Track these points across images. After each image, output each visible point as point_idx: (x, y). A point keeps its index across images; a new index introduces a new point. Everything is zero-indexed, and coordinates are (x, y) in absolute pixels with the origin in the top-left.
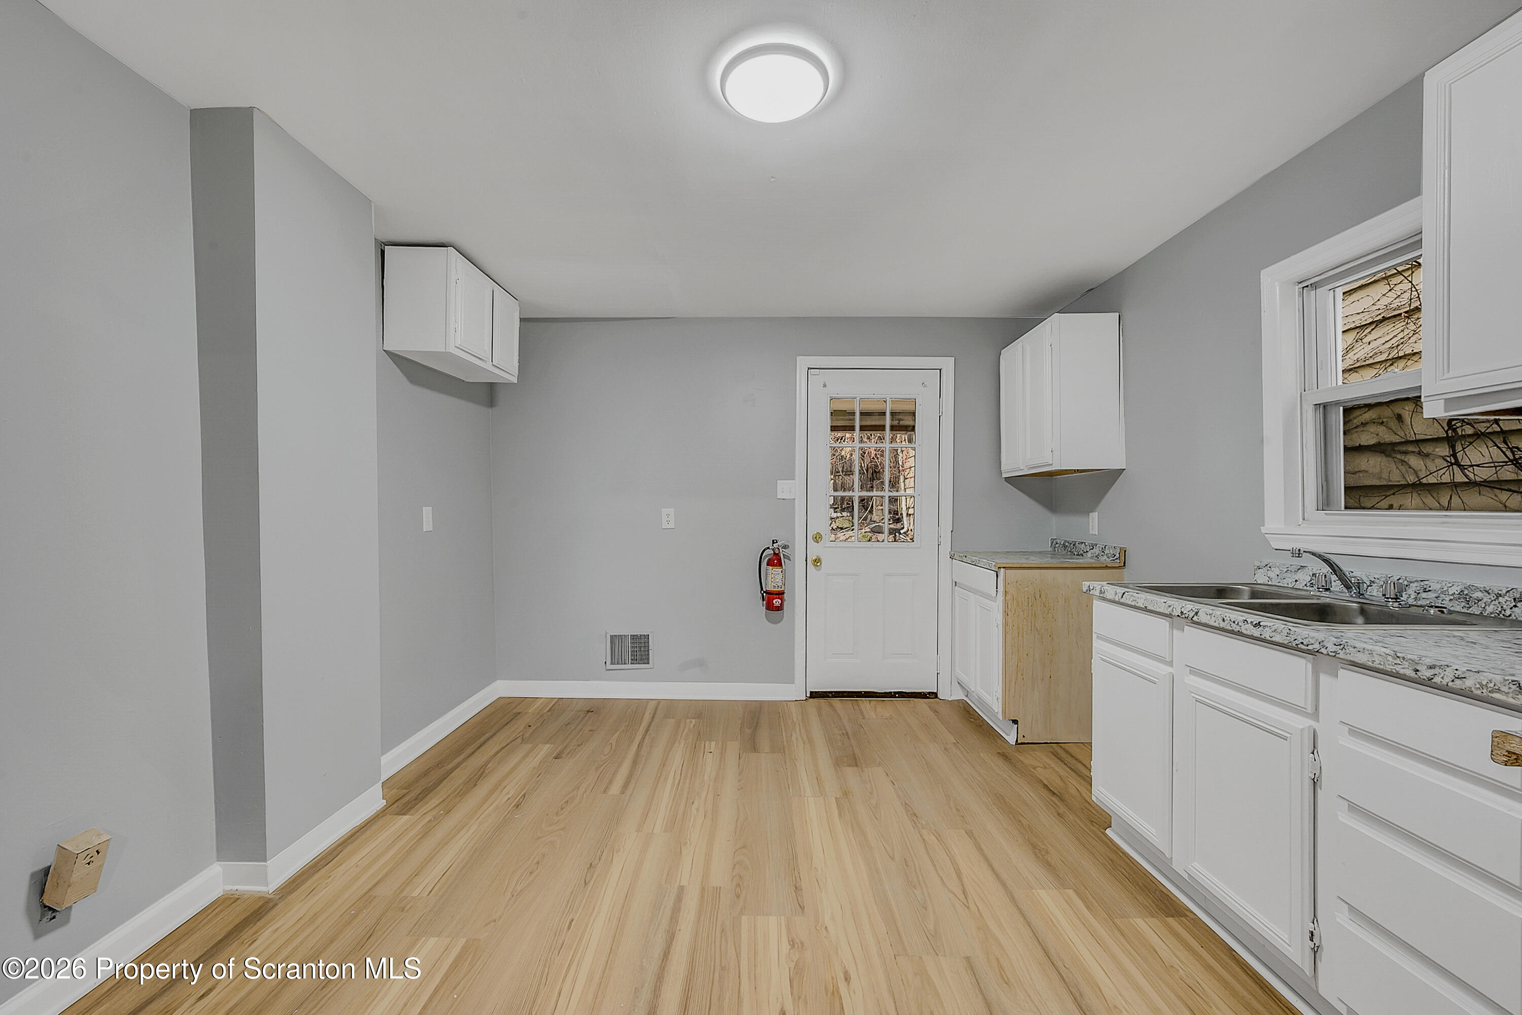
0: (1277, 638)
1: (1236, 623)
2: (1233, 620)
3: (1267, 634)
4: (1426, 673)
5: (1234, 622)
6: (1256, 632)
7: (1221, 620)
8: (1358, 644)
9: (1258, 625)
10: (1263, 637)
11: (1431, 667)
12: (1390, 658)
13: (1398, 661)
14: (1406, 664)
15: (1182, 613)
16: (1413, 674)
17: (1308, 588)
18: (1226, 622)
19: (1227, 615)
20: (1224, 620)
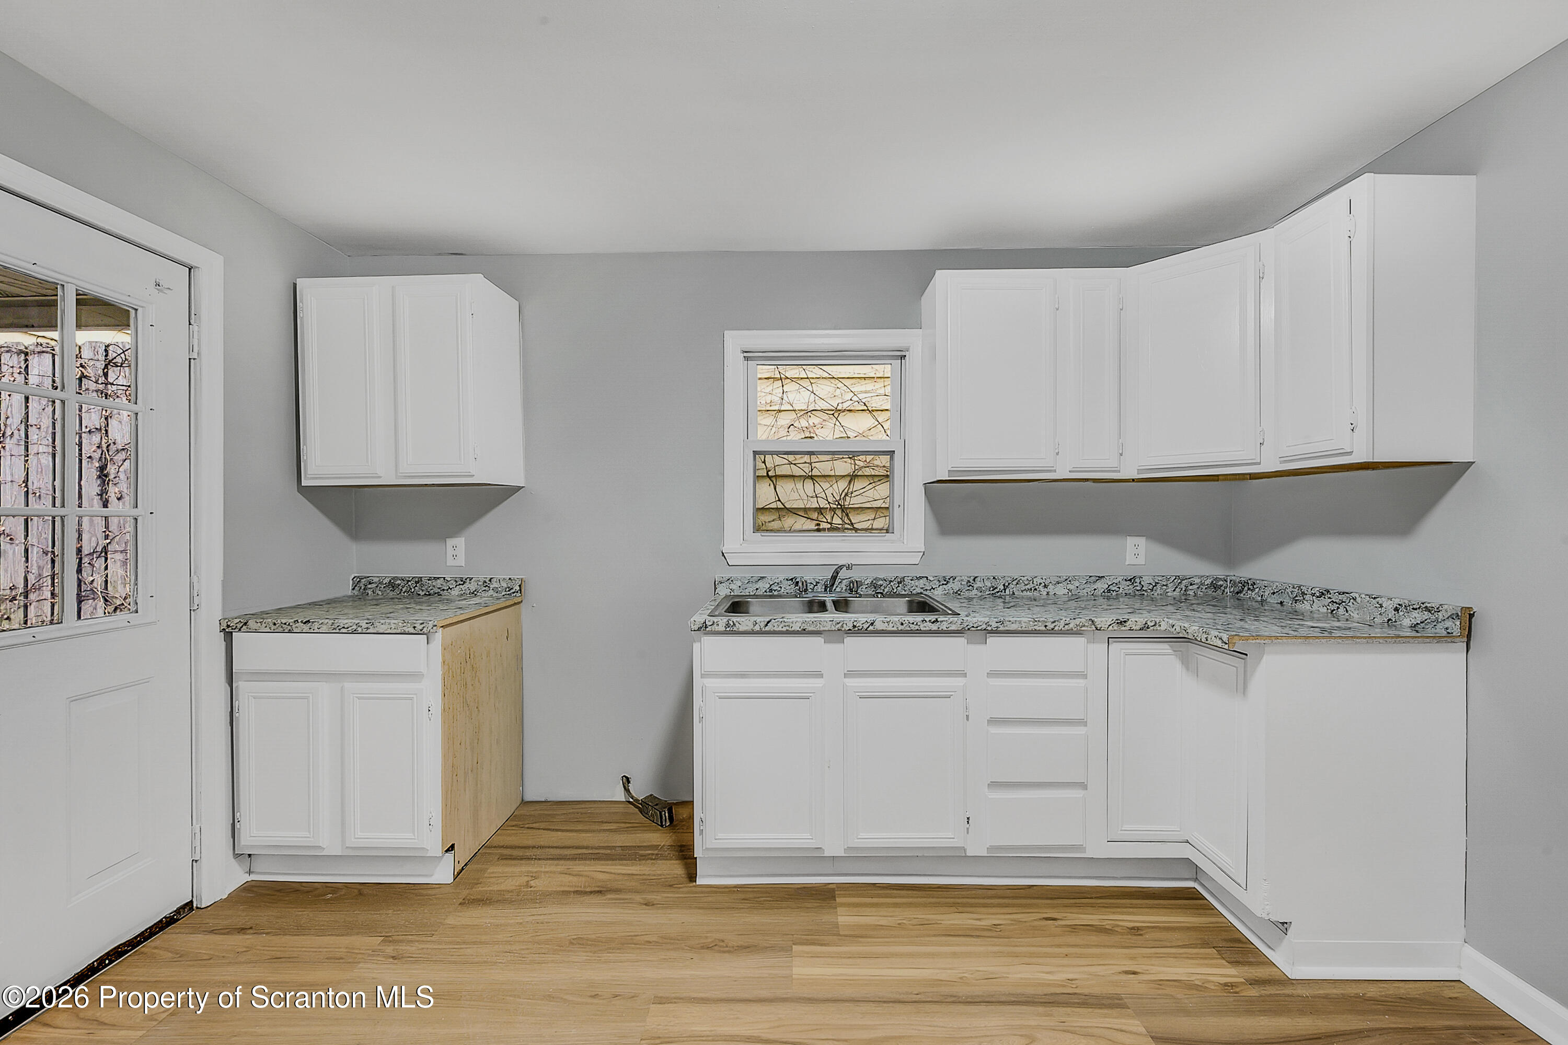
0: (953, 627)
1: (915, 623)
2: (911, 622)
3: (944, 627)
4: (1050, 626)
5: (913, 623)
6: (934, 627)
7: (899, 624)
8: (1011, 619)
9: (937, 621)
10: (940, 629)
11: (1053, 622)
12: (1031, 623)
13: (1036, 623)
14: (1040, 624)
15: (854, 627)
16: (1044, 628)
17: (768, 594)
18: (905, 625)
19: (906, 619)
20: (902, 624)
